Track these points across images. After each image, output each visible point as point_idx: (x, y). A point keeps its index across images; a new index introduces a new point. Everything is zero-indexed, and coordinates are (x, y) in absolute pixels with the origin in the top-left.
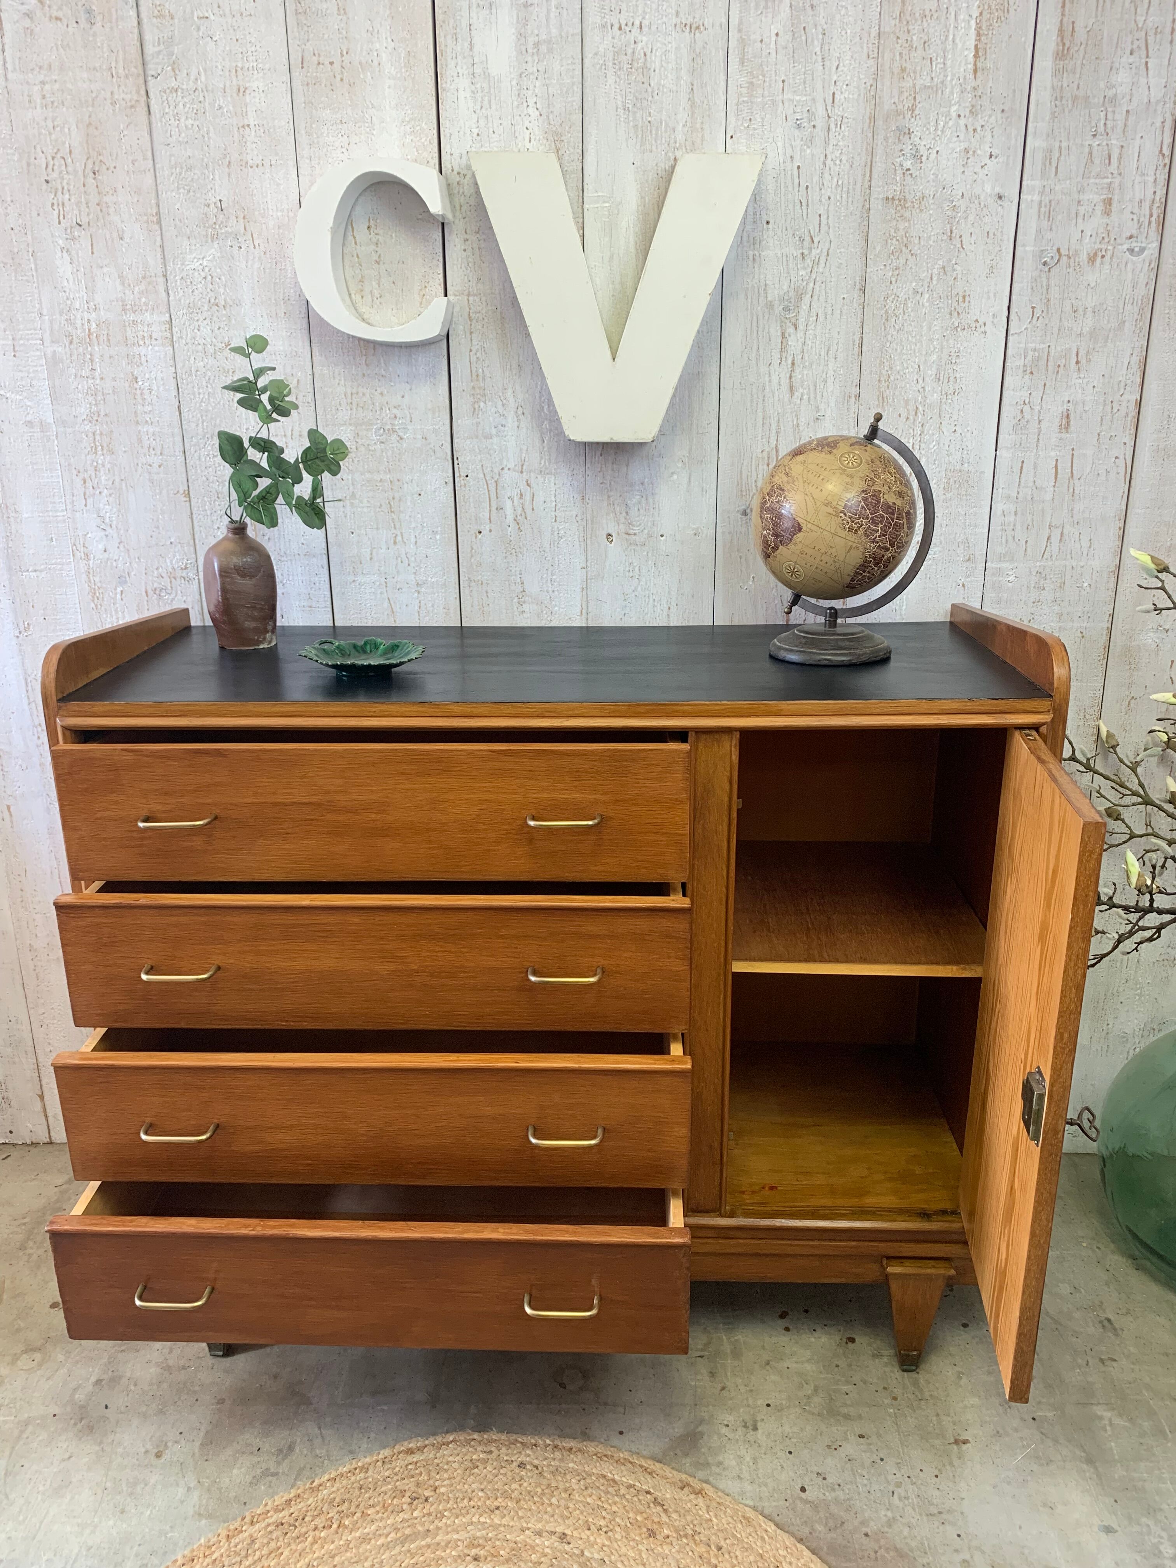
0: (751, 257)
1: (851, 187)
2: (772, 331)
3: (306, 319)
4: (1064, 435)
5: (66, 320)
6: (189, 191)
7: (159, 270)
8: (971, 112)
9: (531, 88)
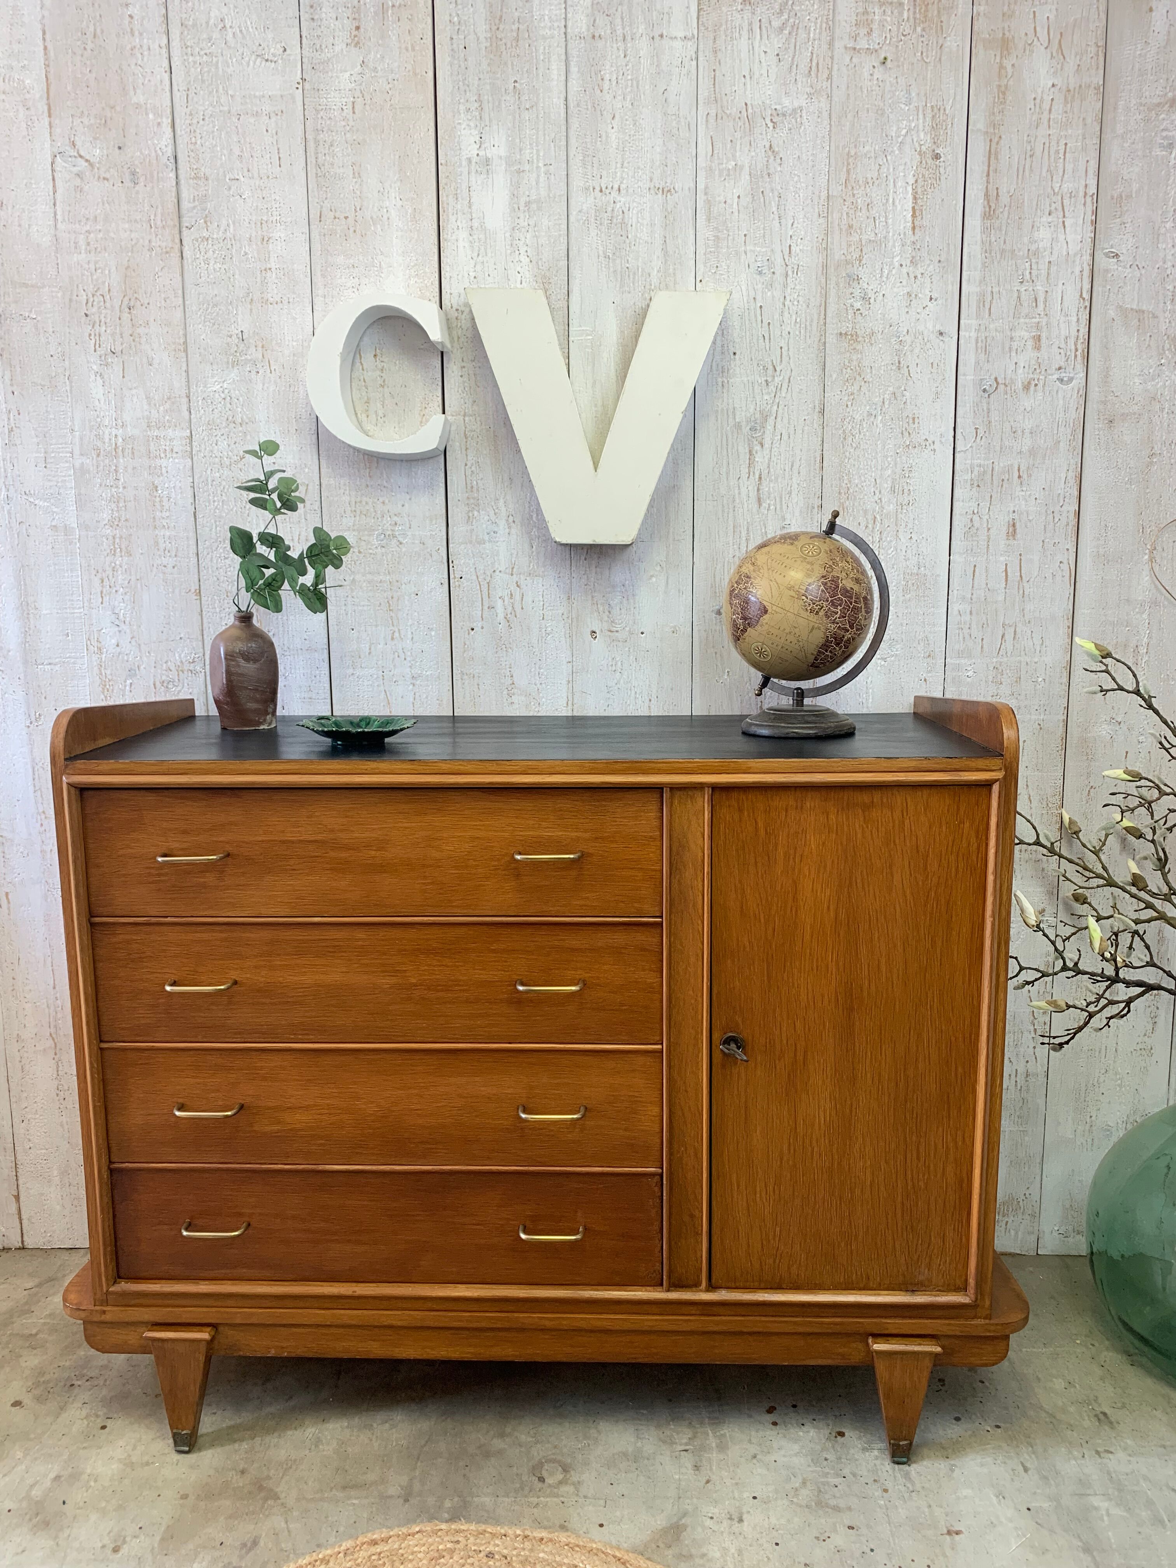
0: (720, 384)
1: (808, 324)
2: (741, 449)
3: (316, 436)
4: (1011, 542)
5: (96, 435)
6: (214, 324)
7: (184, 392)
8: (911, 262)
9: (523, 239)
